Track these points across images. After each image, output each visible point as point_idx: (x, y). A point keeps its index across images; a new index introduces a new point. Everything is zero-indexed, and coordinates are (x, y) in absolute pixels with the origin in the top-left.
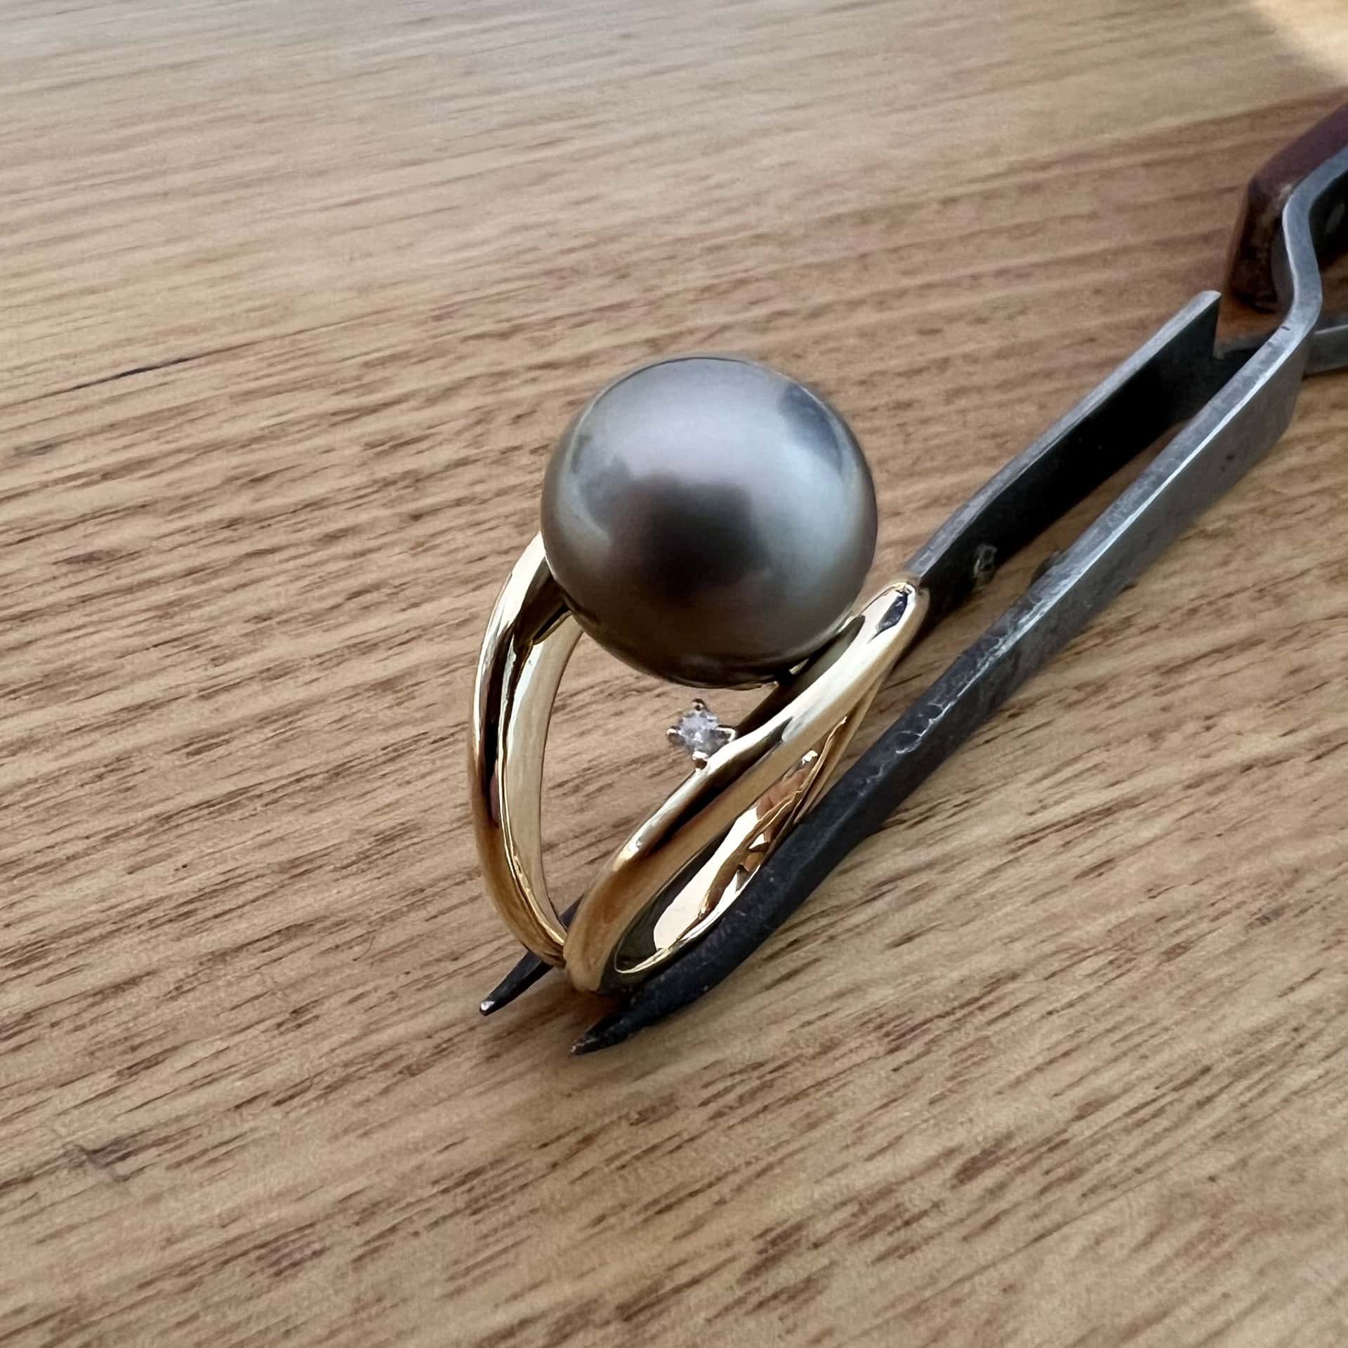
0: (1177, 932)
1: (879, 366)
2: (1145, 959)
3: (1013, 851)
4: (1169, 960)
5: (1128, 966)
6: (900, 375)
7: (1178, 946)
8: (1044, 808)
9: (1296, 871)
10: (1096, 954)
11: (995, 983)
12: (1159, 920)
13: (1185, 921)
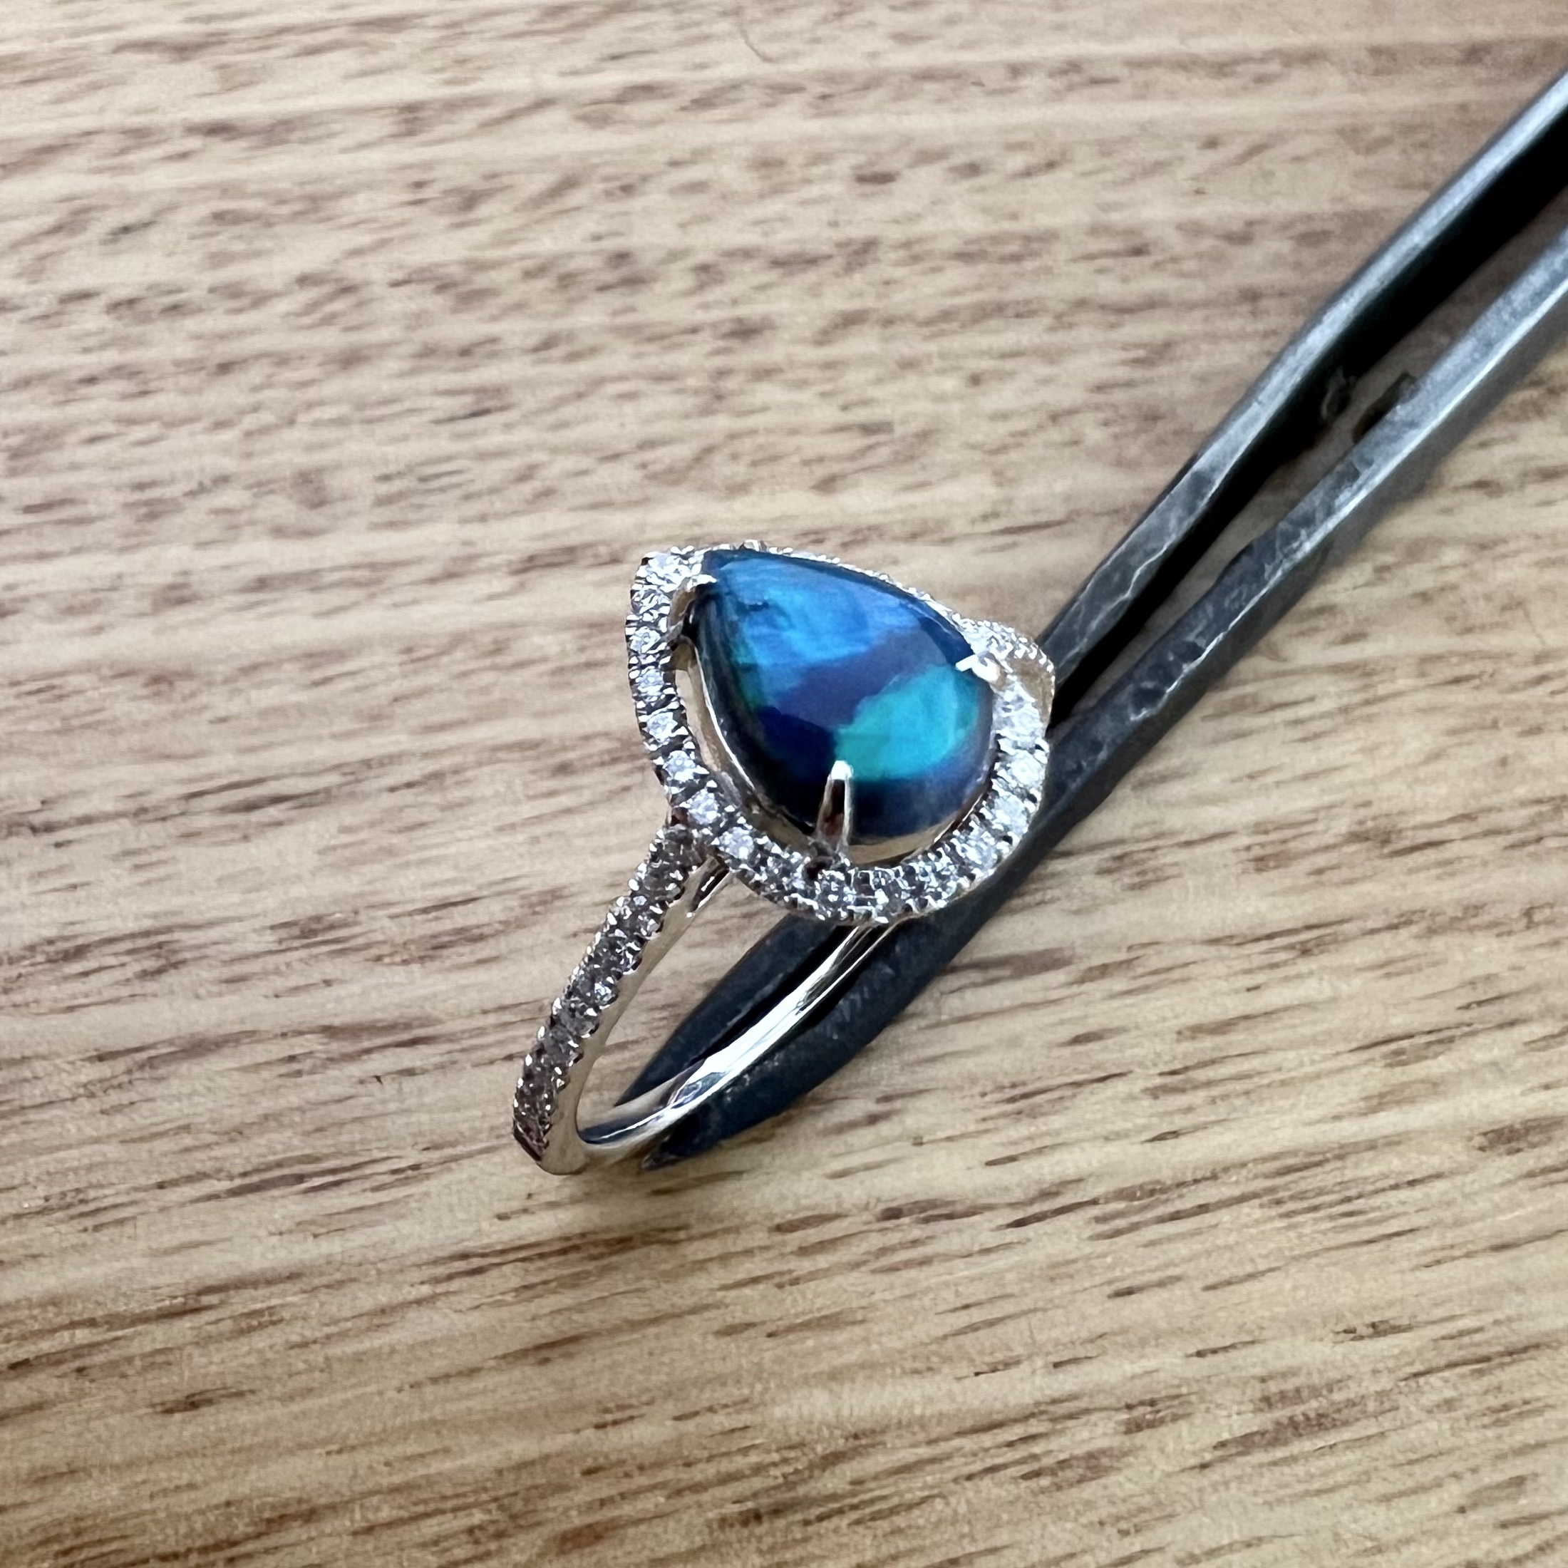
0: (602, 1503)
1: (751, 238)
2: (522, 1540)
3: (436, 1281)
4: (562, 1552)
5: (493, 1546)
6: (777, 263)
7: (589, 1526)
8: (525, 1211)
9: (856, 1437)
10: (455, 1510)
11: (278, 1520)
12: (588, 1472)
13: (626, 1485)
